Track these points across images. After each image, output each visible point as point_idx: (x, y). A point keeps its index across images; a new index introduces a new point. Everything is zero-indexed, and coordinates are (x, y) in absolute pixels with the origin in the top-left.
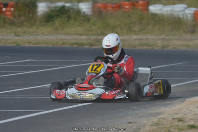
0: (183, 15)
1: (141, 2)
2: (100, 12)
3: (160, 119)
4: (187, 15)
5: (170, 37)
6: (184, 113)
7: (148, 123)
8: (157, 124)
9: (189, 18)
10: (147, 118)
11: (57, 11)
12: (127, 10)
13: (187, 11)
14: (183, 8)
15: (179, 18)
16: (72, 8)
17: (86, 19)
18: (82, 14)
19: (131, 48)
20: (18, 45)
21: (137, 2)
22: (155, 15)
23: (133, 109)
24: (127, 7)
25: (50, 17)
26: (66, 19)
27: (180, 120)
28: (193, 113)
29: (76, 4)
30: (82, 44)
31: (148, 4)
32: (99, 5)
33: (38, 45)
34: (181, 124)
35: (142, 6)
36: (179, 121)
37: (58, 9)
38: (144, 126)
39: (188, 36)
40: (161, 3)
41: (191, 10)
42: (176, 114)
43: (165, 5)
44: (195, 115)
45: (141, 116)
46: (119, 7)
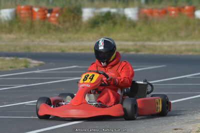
1: (187, 8)
2: (146, 18)
7: (194, 129)
11: (103, 17)
12: (173, 16)
16: (118, 14)
17: (132, 24)
18: (128, 20)
19: (178, 54)
20: (63, 51)
21: (183, 7)
23: (179, 115)
24: (173, 12)
25: (95, 23)
26: (112, 25)
29: (122, 9)
30: (128, 50)
31: (194, 9)
32: (145, 10)
33: (83, 52)
35: (188, 11)
37: (103, 15)
45: (187, 123)
46: (165, 12)
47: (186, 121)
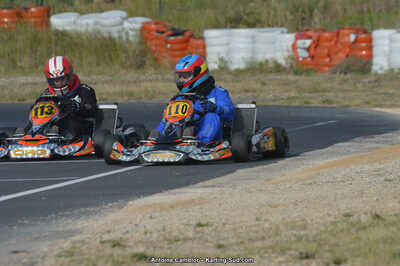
0: (119, 32)
1: (33, 9)
3: (74, 242)
4: (127, 33)
5: (94, 77)
6: (124, 231)
7: (51, 252)
8: (70, 254)
9: (131, 39)
10: (48, 243)
12: (5, 26)
13: (126, 24)
14: (119, 19)
15: (111, 39)
19: (16, 102)
21: (26, 9)
22: (62, 35)
23: (21, 225)
24: (6, 20)
27: (116, 244)
28: (142, 230)
31: (48, 13)
34: (118, 251)
35: (35, 17)
36: (114, 246)
38: (43, 258)
39: (131, 75)
40: (75, 11)
41: (136, 23)
42: (109, 232)
43: (82, 13)
44: (146, 233)
45: (37, 239)
47: (36, 235)
